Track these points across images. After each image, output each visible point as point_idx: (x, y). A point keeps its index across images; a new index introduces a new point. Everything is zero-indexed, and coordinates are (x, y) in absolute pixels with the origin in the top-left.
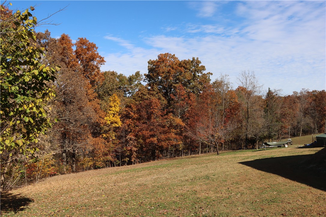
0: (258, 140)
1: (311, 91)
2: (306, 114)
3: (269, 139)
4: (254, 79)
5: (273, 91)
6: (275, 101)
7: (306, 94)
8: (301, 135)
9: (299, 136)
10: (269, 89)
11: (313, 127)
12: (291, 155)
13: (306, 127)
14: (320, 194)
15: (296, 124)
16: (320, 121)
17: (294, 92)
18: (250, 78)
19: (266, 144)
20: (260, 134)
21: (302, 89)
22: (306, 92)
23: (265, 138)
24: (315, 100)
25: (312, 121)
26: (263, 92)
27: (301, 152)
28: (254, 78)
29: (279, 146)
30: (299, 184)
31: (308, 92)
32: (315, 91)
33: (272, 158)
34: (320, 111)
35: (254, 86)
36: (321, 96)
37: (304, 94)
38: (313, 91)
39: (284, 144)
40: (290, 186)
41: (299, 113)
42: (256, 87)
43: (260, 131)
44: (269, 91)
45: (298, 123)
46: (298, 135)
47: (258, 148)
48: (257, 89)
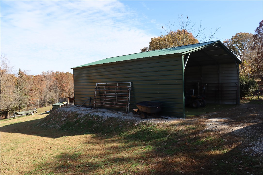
0: (9, 111)
1: (55, 72)
2: (51, 89)
3: (20, 110)
4: (6, 61)
5: (23, 71)
6: (24, 79)
7: (51, 74)
8: (47, 105)
9: (46, 106)
10: (20, 69)
11: (56, 99)
12: (34, 119)
13: (51, 99)
14: (43, 139)
15: (43, 97)
16: (61, 95)
17: (43, 72)
18: (3, 59)
19: (16, 114)
20: (11, 106)
21: (49, 70)
22: (51, 72)
23: (16, 109)
24: (57, 79)
25: (55, 94)
26: (14, 71)
27: (41, 117)
28: (7, 59)
29: (27, 115)
30: (33, 136)
31: (53, 73)
32: (58, 72)
33: (19, 123)
34: (60, 87)
35: (7, 66)
36: (61, 76)
37: (50, 74)
38: (57, 72)
39: (31, 113)
40: (26, 139)
41: (45, 89)
42: (8, 67)
43: (11, 104)
44: (20, 71)
45: (45, 96)
46: (44, 106)
47: (10, 118)
48: (9, 69)
